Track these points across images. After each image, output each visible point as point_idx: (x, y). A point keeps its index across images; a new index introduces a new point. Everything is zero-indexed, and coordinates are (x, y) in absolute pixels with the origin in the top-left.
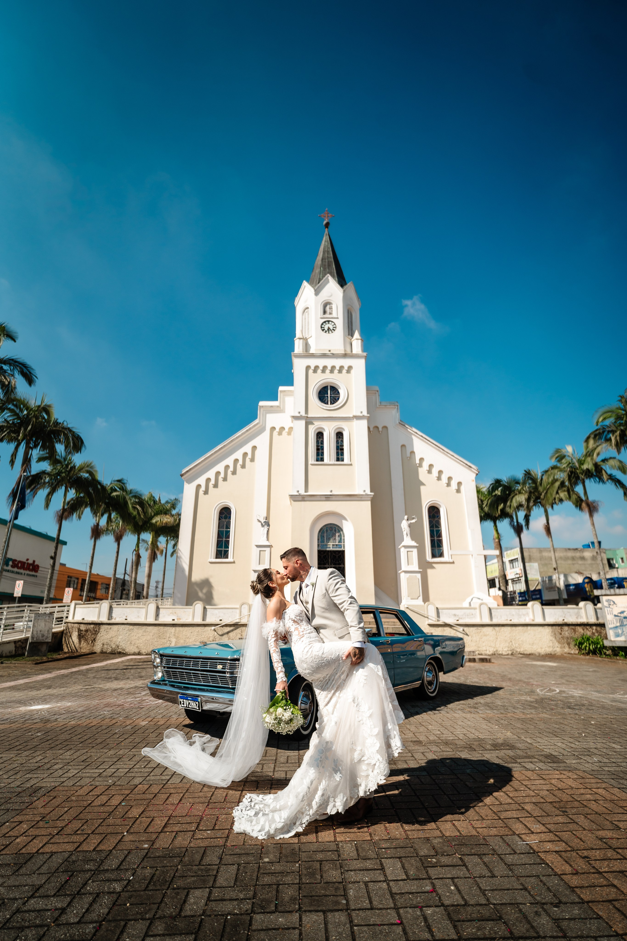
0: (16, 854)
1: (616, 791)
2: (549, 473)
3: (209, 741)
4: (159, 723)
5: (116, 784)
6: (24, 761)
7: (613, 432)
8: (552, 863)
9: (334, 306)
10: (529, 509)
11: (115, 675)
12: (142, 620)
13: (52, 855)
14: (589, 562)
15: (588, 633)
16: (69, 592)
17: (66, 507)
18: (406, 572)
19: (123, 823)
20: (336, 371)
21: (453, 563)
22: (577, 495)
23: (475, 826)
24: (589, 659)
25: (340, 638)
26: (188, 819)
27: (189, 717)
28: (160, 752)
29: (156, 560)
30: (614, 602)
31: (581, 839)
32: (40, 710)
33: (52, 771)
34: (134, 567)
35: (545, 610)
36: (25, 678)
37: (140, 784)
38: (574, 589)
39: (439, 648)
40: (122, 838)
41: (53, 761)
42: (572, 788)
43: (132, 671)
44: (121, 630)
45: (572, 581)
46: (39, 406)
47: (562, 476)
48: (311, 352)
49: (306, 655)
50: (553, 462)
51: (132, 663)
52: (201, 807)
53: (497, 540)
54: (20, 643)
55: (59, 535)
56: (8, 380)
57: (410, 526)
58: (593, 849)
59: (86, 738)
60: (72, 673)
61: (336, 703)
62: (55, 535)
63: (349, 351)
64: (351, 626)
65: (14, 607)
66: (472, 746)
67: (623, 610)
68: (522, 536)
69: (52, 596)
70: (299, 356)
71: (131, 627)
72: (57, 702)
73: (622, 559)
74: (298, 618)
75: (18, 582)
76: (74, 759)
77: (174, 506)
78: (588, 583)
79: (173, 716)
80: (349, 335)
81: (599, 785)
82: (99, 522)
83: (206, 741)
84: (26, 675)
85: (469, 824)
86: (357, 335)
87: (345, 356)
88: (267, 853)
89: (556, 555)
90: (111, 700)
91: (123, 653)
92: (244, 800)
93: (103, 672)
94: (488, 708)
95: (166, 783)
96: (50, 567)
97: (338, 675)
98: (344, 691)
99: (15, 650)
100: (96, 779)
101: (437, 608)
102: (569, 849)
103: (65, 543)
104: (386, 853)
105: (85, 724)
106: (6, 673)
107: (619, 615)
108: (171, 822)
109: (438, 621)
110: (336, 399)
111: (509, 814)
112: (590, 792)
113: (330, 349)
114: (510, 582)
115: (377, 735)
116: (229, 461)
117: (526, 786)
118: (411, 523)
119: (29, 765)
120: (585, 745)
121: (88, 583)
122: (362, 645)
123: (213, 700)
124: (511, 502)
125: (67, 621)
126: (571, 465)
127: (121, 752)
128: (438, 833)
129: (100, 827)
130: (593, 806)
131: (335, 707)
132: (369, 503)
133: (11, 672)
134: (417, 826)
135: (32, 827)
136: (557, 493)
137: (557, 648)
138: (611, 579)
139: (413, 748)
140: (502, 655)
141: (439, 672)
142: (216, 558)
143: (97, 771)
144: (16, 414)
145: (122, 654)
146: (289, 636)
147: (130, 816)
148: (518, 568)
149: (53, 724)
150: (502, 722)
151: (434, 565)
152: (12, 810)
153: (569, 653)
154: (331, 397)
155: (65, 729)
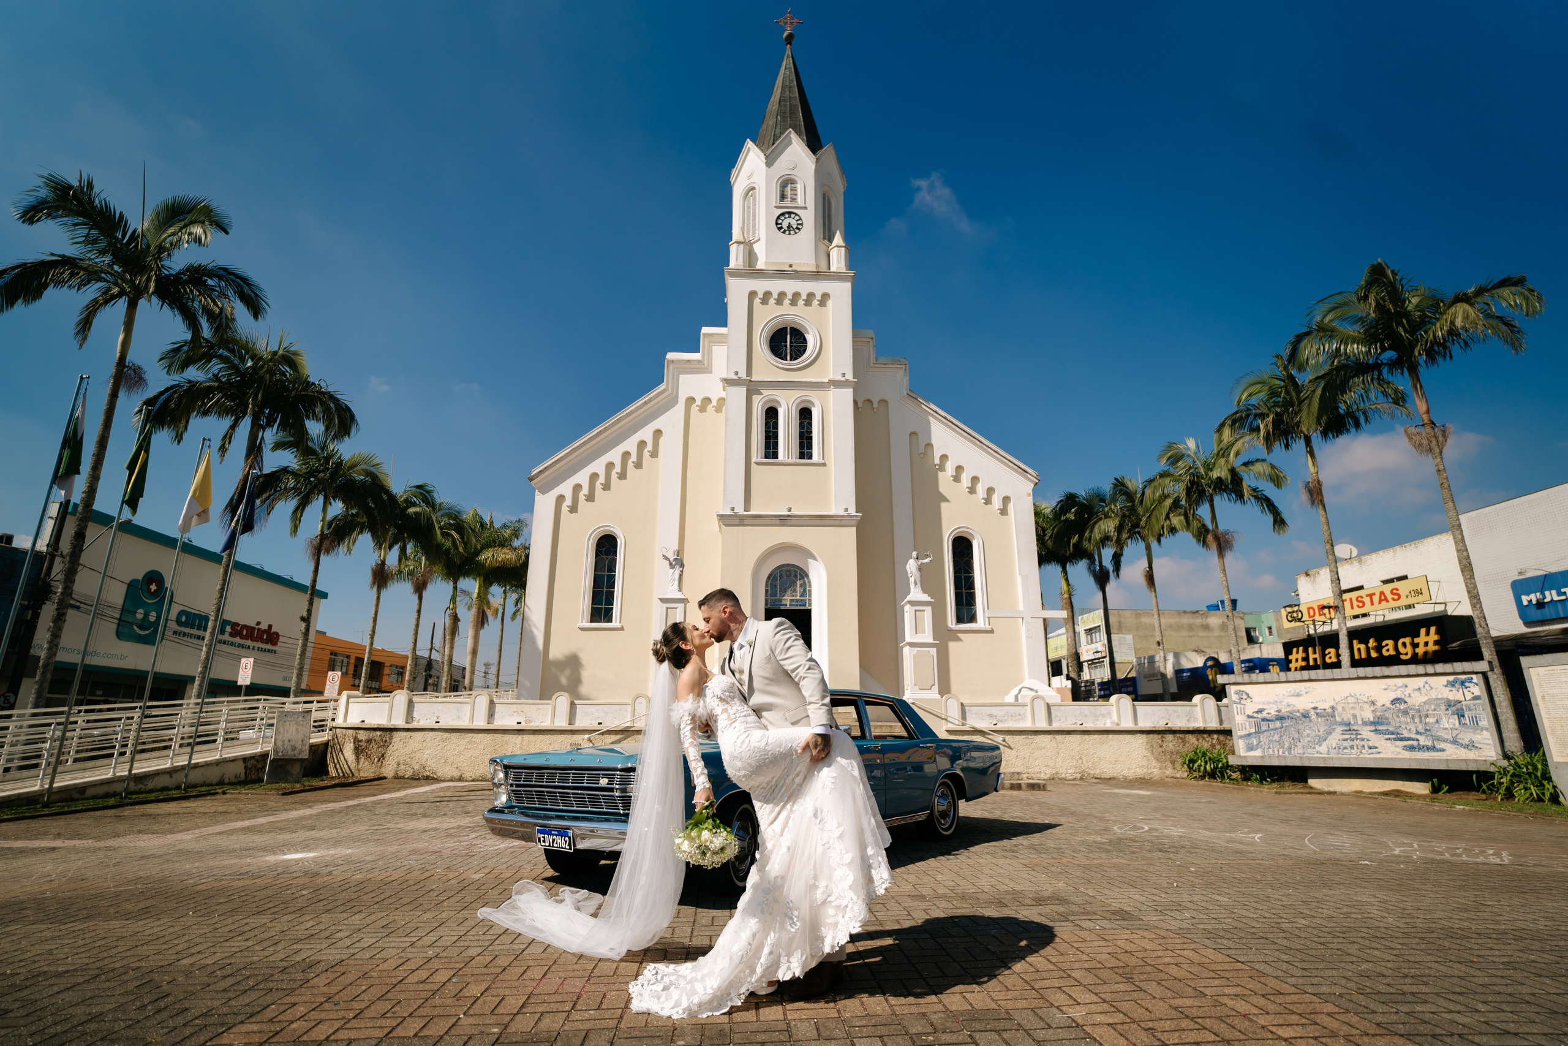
0: (294, 1041)
1: (1210, 953)
2: (1156, 483)
3: (587, 899)
4: (502, 876)
5: (441, 955)
6: (286, 928)
7: (1263, 416)
8: (1101, 1037)
9: (799, 187)
10: (1120, 544)
11: (422, 810)
12: (465, 723)
13: (350, 1043)
14: (1217, 633)
15: (1205, 744)
16: (334, 678)
17: (326, 532)
18: (912, 645)
19: (456, 1003)
20: (801, 302)
21: (992, 631)
22: (1200, 521)
23: (996, 998)
24: (1203, 785)
25: (794, 724)
26: (559, 998)
27: (552, 867)
28: (508, 913)
29: (486, 625)
30: (1248, 695)
31: (1147, 1009)
32: (300, 860)
33: (334, 941)
34: (447, 637)
35: (1138, 708)
36: (268, 815)
37: (479, 955)
38: (1189, 677)
39: (961, 761)
40: (457, 1021)
41: (334, 927)
42: (1146, 950)
43: (451, 804)
44: (428, 739)
45: (1186, 664)
46: (275, 353)
47: (1178, 489)
48: (757, 267)
49: (740, 747)
50: (1163, 465)
51: (449, 794)
52: (579, 983)
53: (1066, 596)
54: (252, 761)
55: (314, 581)
56: (220, 305)
57: (920, 568)
58: (1162, 1020)
59: (383, 896)
60: (348, 807)
61: (788, 818)
62: (307, 582)
63: (823, 268)
64: (810, 703)
65: (239, 701)
66: (1003, 900)
67: (1261, 707)
68: (1109, 588)
69: (303, 686)
70: (737, 274)
71: (447, 735)
72: (328, 849)
73: (1270, 628)
74: (727, 694)
75: (243, 660)
76: (368, 925)
77: (516, 534)
78: (1211, 667)
79: (525, 866)
80: (824, 239)
81: (1185, 946)
82: (385, 559)
83: (581, 898)
84: (271, 811)
85: (987, 996)
86: (838, 239)
87: (817, 275)
88: (682, 1036)
89: (1162, 620)
90: (421, 845)
91: (433, 779)
92: (645, 972)
93: (401, 805)
94: (1033, 851)
95: (521, 953)
96: (300, 636)
97: (791, 777)
98: (801, 801)
99: (246, 773)
100: (407, 950)
101: (962, 704)
102: (1129, 1020)
103: (324, 595)
104: (860, 1032)
105: (379, 878)
106: (233, 808)
107: (1255, 715)
108: (532, 1000)
109: (963, 725)
110: (799, 351)
111: (1047, 983)
112: (1171, 954)
113: (791, 262)
114: (1085, 666)
115: (850, 864)
116: (614, 455)
117: (1077, 949)
118: (922, 563)
119: (295, 933)
120: (1175, 897)
121: (368, 663)
122: (826, 730)
123: (593, 834)
124: (1091, 531)
125: (334, 724)
126: (1192, 470)
127: (444, 915)
128: (940, 1007)
129: (421, 1009)
130: (1173, 971)
131: (785, 825)
132: (854, 529)
133: (241, 806)
134: (911, 999)
135: (313, 1010)
136: (1167, 517)
137: (1154, 770)
138: (1249, 661)
139: (911, 904)
140: (1065, 779)
141: (959, 799)
142: (591, 622)
143: (407, 939)
144: (234, 367)
145: (429, 779)
146: (713, 722)
147: (467, 995)
148: (1100, 644)
149: (326, 879)
150: (1053, 869)
151: (960, 635)
152: (277, 989)
153: (1172, 777)
154: (791, 346)
155: (347, 885)
